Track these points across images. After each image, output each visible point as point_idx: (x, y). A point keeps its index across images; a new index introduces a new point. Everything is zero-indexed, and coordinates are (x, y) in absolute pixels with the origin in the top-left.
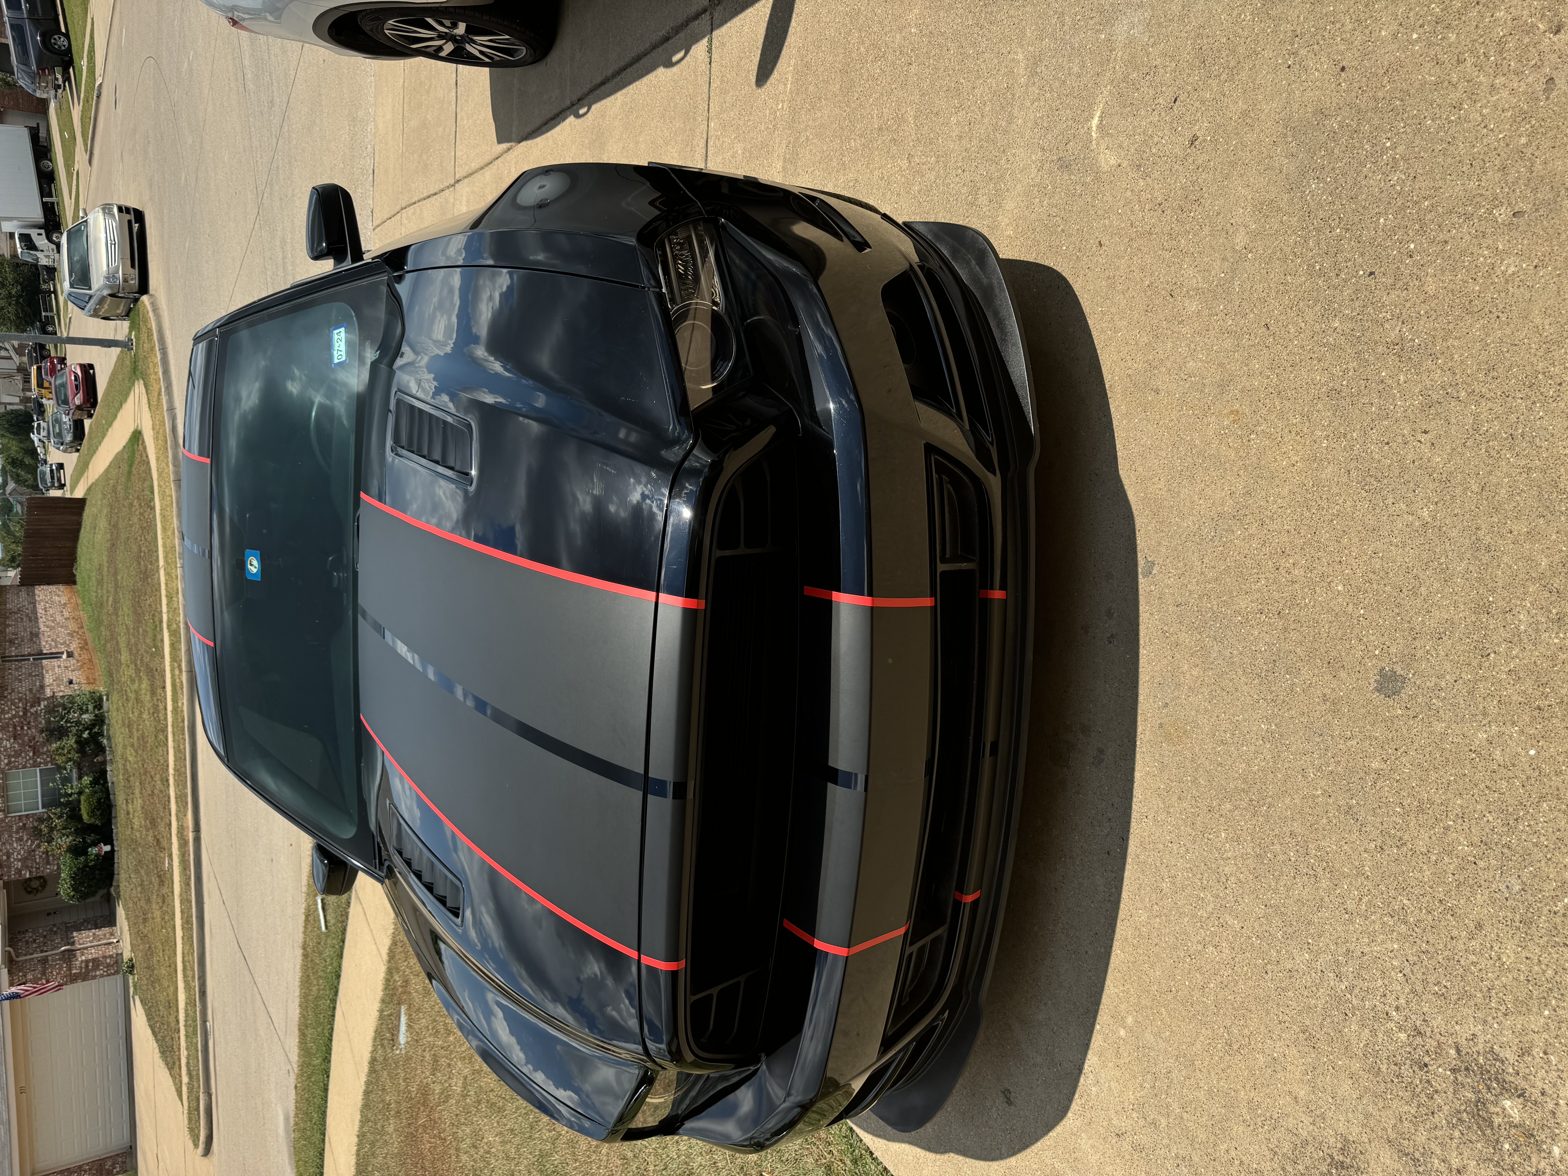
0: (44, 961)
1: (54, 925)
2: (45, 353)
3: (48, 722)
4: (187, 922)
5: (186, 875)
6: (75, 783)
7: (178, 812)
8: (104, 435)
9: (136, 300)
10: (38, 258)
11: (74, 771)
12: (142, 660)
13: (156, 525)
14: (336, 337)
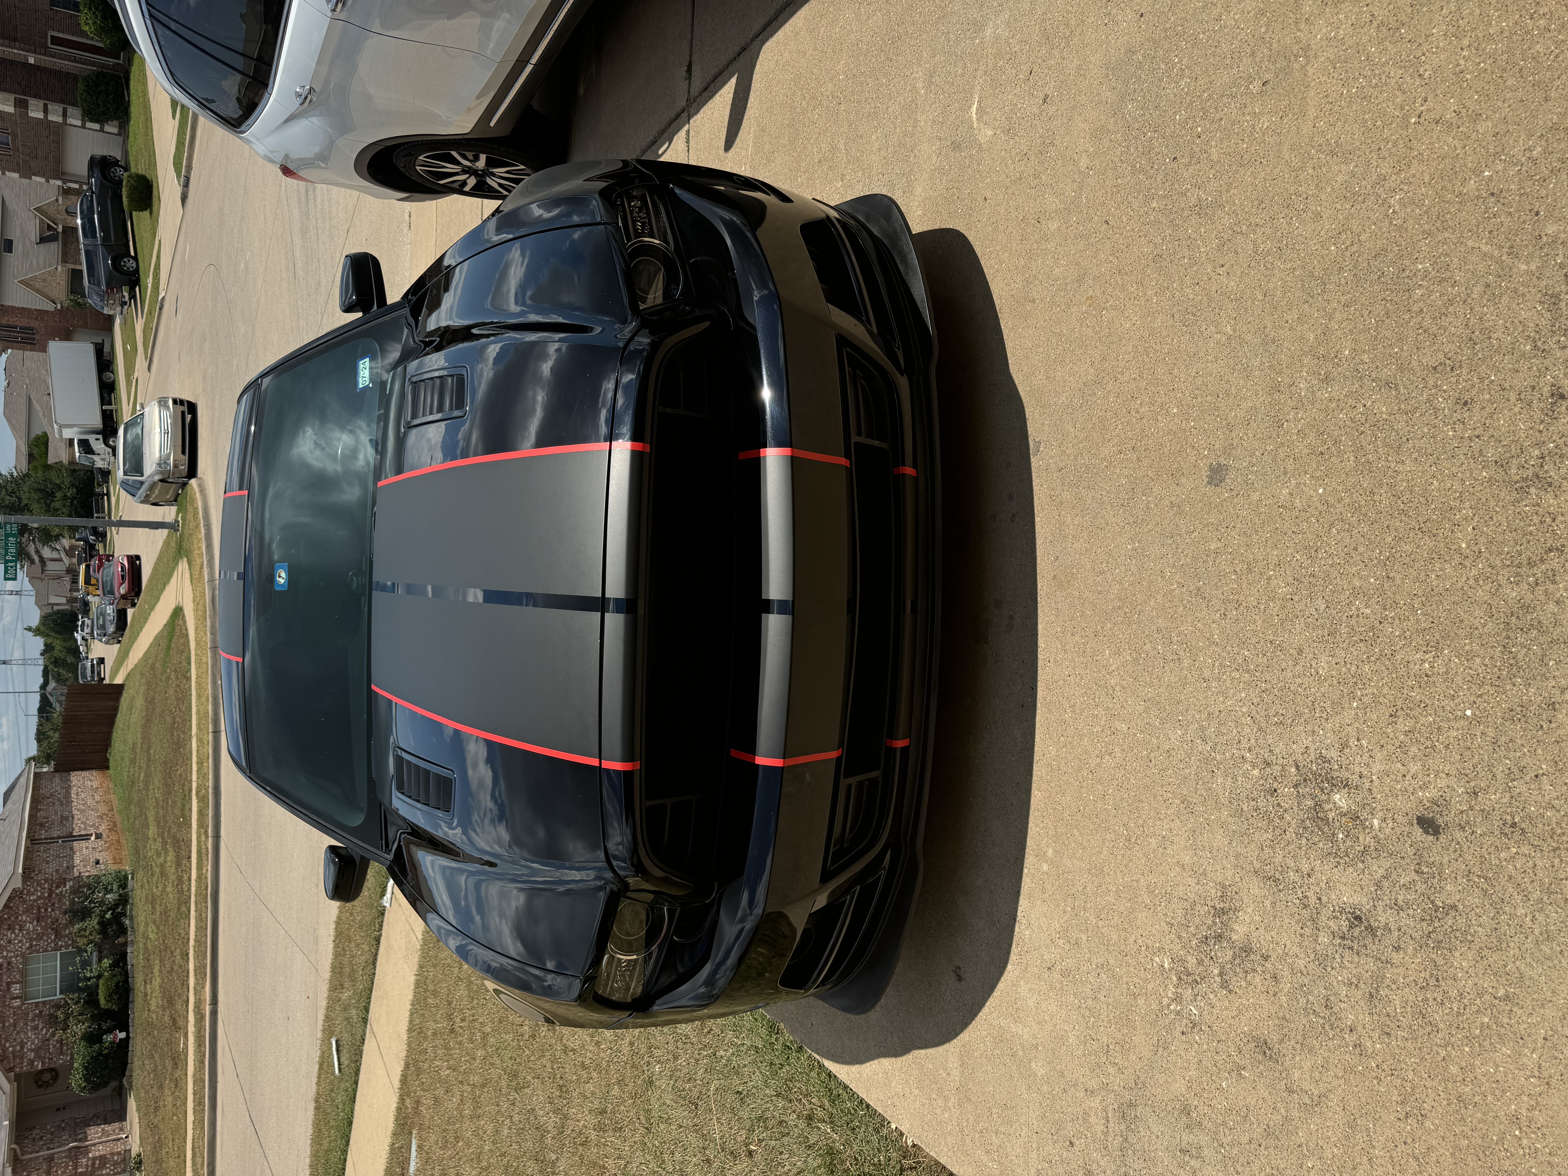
0: (50, 1159)
1: (63, 1121)
2: (94, 553)
3: (73, 903)
4: (199, 1103)
5: (200, 1052)
6: (95, 966)
7: (196, 984)
8: (146, 619)
9: (185, 484)
10: (94, 461)
11: (95, 953)
12: (169, 832)
13: (191, 695)
14: (361, 366)
